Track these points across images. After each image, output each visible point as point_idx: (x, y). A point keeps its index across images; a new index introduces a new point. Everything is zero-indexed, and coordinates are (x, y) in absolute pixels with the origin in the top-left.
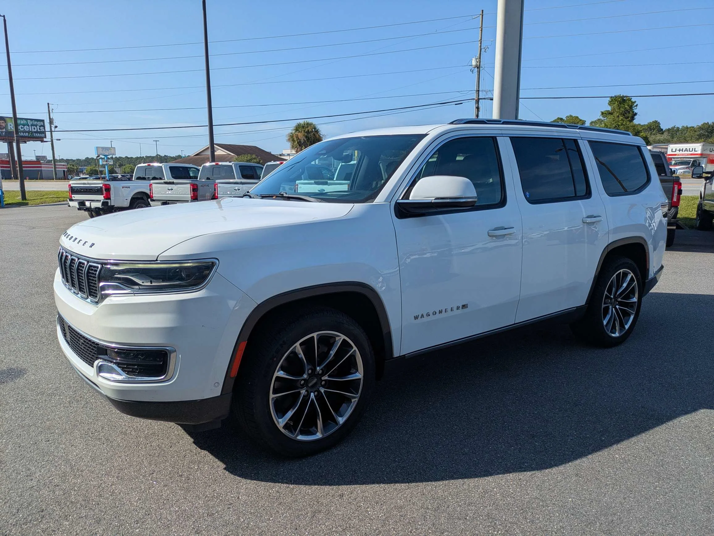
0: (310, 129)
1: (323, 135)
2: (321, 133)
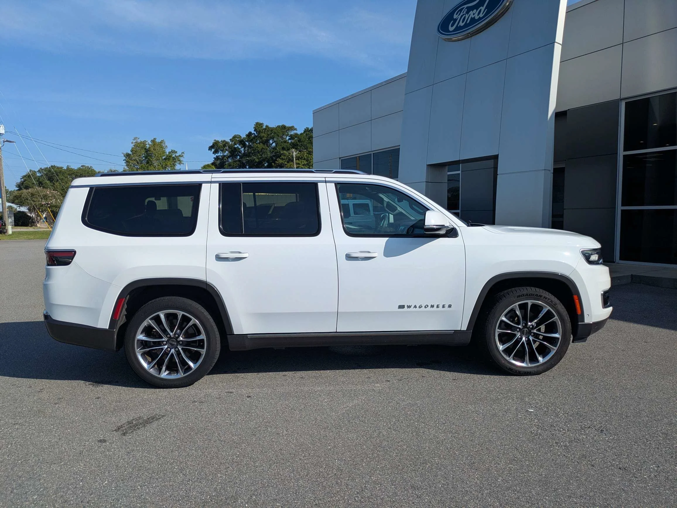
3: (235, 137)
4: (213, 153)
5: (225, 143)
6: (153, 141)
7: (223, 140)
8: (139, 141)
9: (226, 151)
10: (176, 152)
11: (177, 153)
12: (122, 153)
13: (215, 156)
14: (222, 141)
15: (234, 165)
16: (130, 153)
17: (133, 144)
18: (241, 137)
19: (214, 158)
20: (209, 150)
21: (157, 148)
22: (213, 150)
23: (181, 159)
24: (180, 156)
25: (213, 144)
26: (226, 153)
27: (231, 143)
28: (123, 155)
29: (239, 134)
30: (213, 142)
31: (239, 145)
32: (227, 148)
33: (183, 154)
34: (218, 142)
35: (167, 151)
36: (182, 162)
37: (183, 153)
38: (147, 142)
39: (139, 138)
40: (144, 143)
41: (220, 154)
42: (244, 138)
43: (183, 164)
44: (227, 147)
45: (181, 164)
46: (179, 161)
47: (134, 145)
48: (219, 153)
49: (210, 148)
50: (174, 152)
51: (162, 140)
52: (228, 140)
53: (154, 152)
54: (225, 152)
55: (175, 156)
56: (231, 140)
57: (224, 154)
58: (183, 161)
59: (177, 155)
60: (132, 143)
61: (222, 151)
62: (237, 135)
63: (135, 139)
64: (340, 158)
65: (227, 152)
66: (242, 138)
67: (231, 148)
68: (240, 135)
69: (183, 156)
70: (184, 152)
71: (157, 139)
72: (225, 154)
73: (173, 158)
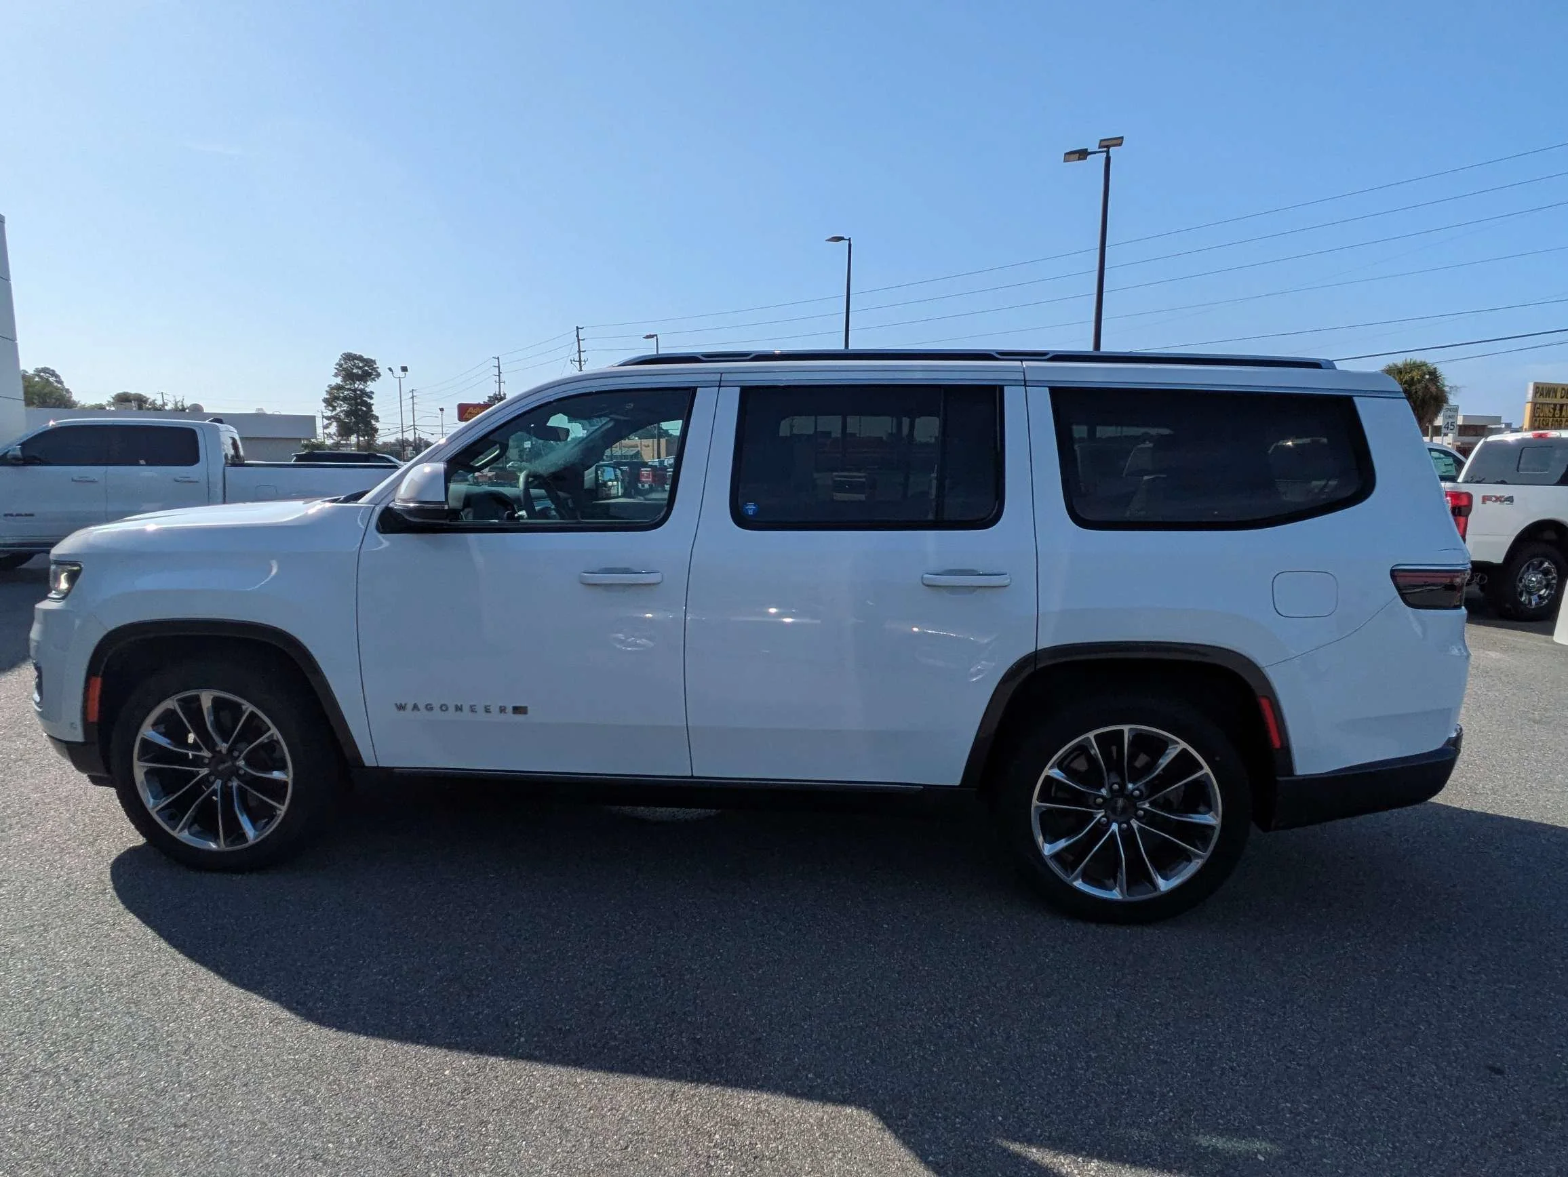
0: (1416, 375)
1: (1451, 387)
2: (1446, 383)
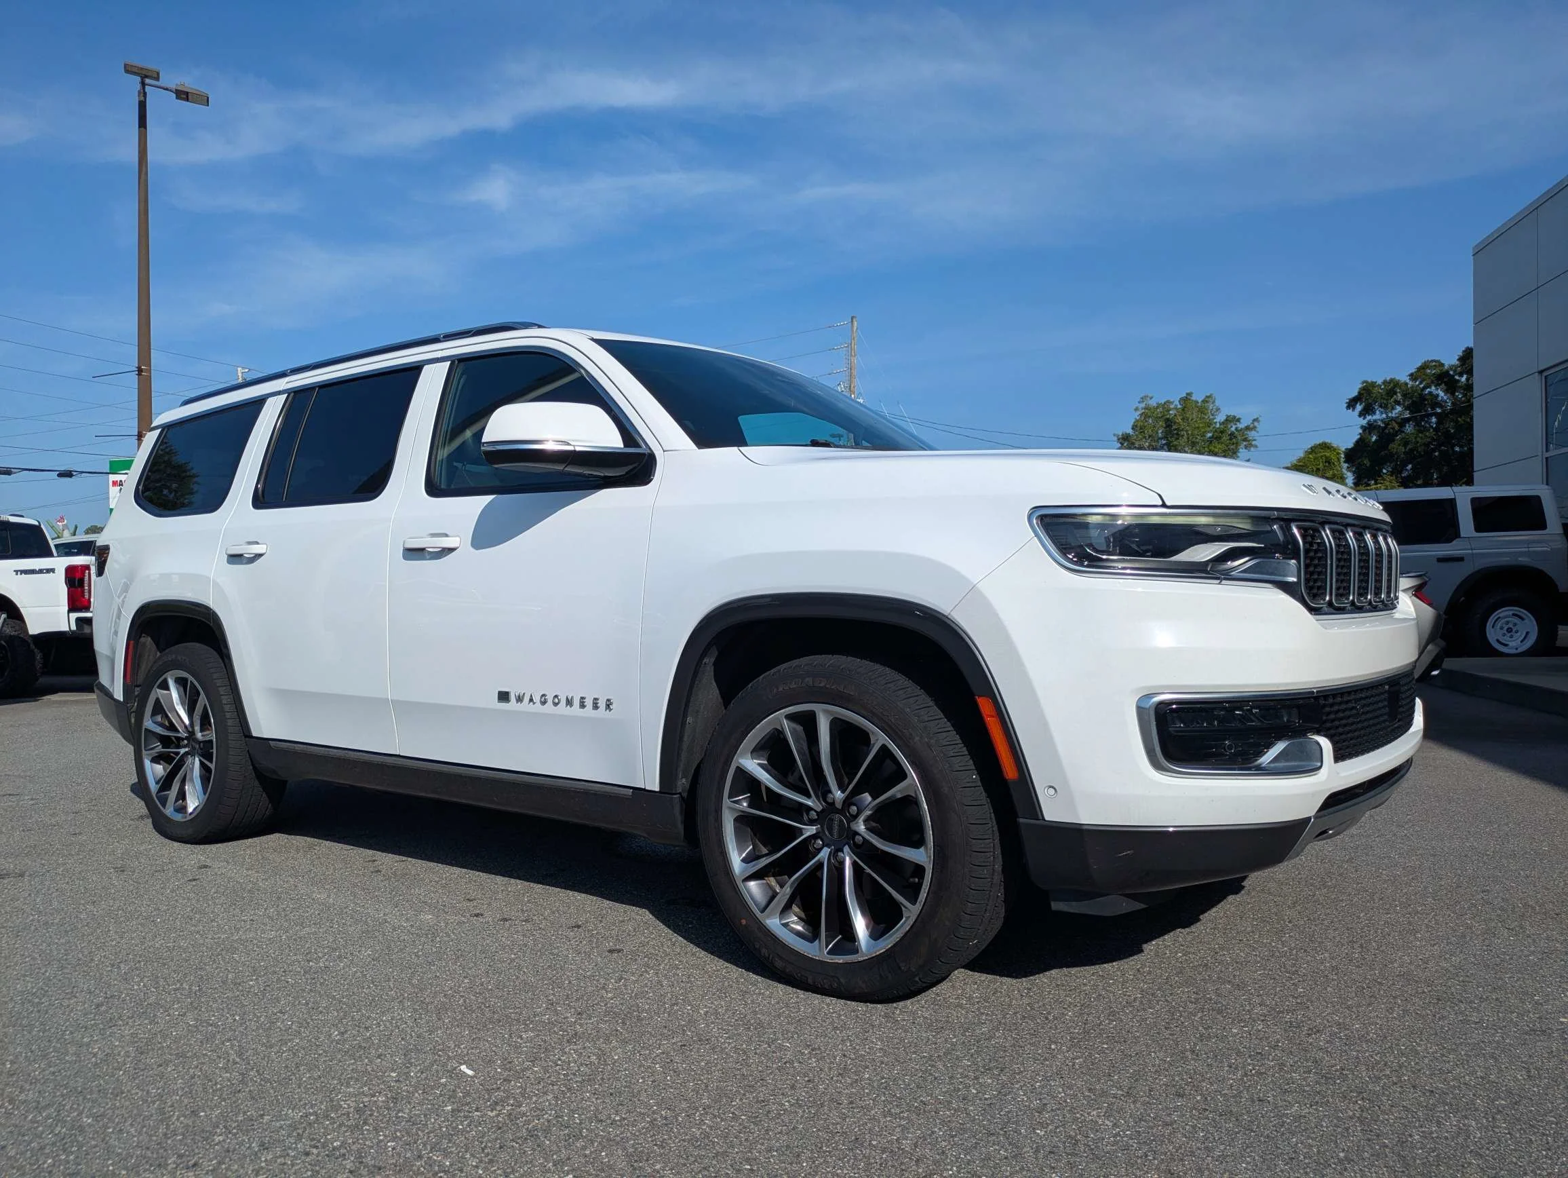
3: (1423, 368)
4: (1360, 416)
5: (1392, 387)
6: (1186, 400)
7: (1388, 379)
8: (1153, 403)
9: (1398, 407)
10: (1239, 420)
11: (1241, 421)
12: (1114, 435)
13: (1364, 422)
14: (1385, 382)
15: (1418, 439)
16: (1130, 431)
17: (1139, 413)
18: (1443, 365)
19: (1362, 427)
20: (1348, 407)
21: (1193, 415)
22: (1359, 407)
23: (1251, 434)
24: (1248, 428)
25: (1359, 393)
26: (1397, 411)
27: (1410, 383)
28: (1116, 439)
29: (1437, 359)
30: (1360, 386)
31: (1435, 386)
32: (1399, 397)
33: (1256, 424)
34: (1373, 384)
35: (1220, 418)
36: (1254, 443)
37: (1256, 420)
38: (1172, 403)
39: (1151, 398)
40: (1166, 406)
41: (1378, 416)
42: (1453, 366)
43: (1256, 446)
44: (1399, 395)
45: (1252, 449)
46: (1245, 440)
47: (1141, 415)
48: (1378, 412)
49: (1352, 404)
50: (1231, 420)
51: (1208, 395)
52: (1403, 377)
53: (1183, 425)
54: (1393, 409)
55: (1236, 429)
56: (1411, 375)
57: (1390, 415)
58: (1255, 440)
59: (1241, 426)
60: (1136, 409)
61: (1385, 407)
62: (1432, 361)
63: (1143, 399)
64: (1541, 372)
65: (1399, 409)
66: (1446, 367)
67: (1411, 398)
68: (1438, 361)
69: (1255, 427)
70: (1260, 419)
71: (1193, 395)
72: (1394, 415)
73: (1232, 434)
